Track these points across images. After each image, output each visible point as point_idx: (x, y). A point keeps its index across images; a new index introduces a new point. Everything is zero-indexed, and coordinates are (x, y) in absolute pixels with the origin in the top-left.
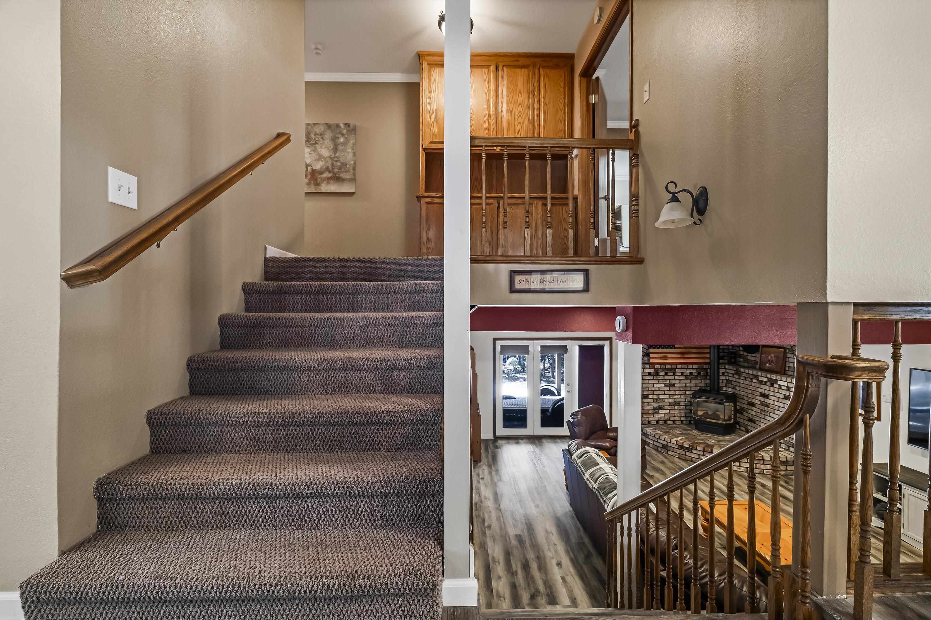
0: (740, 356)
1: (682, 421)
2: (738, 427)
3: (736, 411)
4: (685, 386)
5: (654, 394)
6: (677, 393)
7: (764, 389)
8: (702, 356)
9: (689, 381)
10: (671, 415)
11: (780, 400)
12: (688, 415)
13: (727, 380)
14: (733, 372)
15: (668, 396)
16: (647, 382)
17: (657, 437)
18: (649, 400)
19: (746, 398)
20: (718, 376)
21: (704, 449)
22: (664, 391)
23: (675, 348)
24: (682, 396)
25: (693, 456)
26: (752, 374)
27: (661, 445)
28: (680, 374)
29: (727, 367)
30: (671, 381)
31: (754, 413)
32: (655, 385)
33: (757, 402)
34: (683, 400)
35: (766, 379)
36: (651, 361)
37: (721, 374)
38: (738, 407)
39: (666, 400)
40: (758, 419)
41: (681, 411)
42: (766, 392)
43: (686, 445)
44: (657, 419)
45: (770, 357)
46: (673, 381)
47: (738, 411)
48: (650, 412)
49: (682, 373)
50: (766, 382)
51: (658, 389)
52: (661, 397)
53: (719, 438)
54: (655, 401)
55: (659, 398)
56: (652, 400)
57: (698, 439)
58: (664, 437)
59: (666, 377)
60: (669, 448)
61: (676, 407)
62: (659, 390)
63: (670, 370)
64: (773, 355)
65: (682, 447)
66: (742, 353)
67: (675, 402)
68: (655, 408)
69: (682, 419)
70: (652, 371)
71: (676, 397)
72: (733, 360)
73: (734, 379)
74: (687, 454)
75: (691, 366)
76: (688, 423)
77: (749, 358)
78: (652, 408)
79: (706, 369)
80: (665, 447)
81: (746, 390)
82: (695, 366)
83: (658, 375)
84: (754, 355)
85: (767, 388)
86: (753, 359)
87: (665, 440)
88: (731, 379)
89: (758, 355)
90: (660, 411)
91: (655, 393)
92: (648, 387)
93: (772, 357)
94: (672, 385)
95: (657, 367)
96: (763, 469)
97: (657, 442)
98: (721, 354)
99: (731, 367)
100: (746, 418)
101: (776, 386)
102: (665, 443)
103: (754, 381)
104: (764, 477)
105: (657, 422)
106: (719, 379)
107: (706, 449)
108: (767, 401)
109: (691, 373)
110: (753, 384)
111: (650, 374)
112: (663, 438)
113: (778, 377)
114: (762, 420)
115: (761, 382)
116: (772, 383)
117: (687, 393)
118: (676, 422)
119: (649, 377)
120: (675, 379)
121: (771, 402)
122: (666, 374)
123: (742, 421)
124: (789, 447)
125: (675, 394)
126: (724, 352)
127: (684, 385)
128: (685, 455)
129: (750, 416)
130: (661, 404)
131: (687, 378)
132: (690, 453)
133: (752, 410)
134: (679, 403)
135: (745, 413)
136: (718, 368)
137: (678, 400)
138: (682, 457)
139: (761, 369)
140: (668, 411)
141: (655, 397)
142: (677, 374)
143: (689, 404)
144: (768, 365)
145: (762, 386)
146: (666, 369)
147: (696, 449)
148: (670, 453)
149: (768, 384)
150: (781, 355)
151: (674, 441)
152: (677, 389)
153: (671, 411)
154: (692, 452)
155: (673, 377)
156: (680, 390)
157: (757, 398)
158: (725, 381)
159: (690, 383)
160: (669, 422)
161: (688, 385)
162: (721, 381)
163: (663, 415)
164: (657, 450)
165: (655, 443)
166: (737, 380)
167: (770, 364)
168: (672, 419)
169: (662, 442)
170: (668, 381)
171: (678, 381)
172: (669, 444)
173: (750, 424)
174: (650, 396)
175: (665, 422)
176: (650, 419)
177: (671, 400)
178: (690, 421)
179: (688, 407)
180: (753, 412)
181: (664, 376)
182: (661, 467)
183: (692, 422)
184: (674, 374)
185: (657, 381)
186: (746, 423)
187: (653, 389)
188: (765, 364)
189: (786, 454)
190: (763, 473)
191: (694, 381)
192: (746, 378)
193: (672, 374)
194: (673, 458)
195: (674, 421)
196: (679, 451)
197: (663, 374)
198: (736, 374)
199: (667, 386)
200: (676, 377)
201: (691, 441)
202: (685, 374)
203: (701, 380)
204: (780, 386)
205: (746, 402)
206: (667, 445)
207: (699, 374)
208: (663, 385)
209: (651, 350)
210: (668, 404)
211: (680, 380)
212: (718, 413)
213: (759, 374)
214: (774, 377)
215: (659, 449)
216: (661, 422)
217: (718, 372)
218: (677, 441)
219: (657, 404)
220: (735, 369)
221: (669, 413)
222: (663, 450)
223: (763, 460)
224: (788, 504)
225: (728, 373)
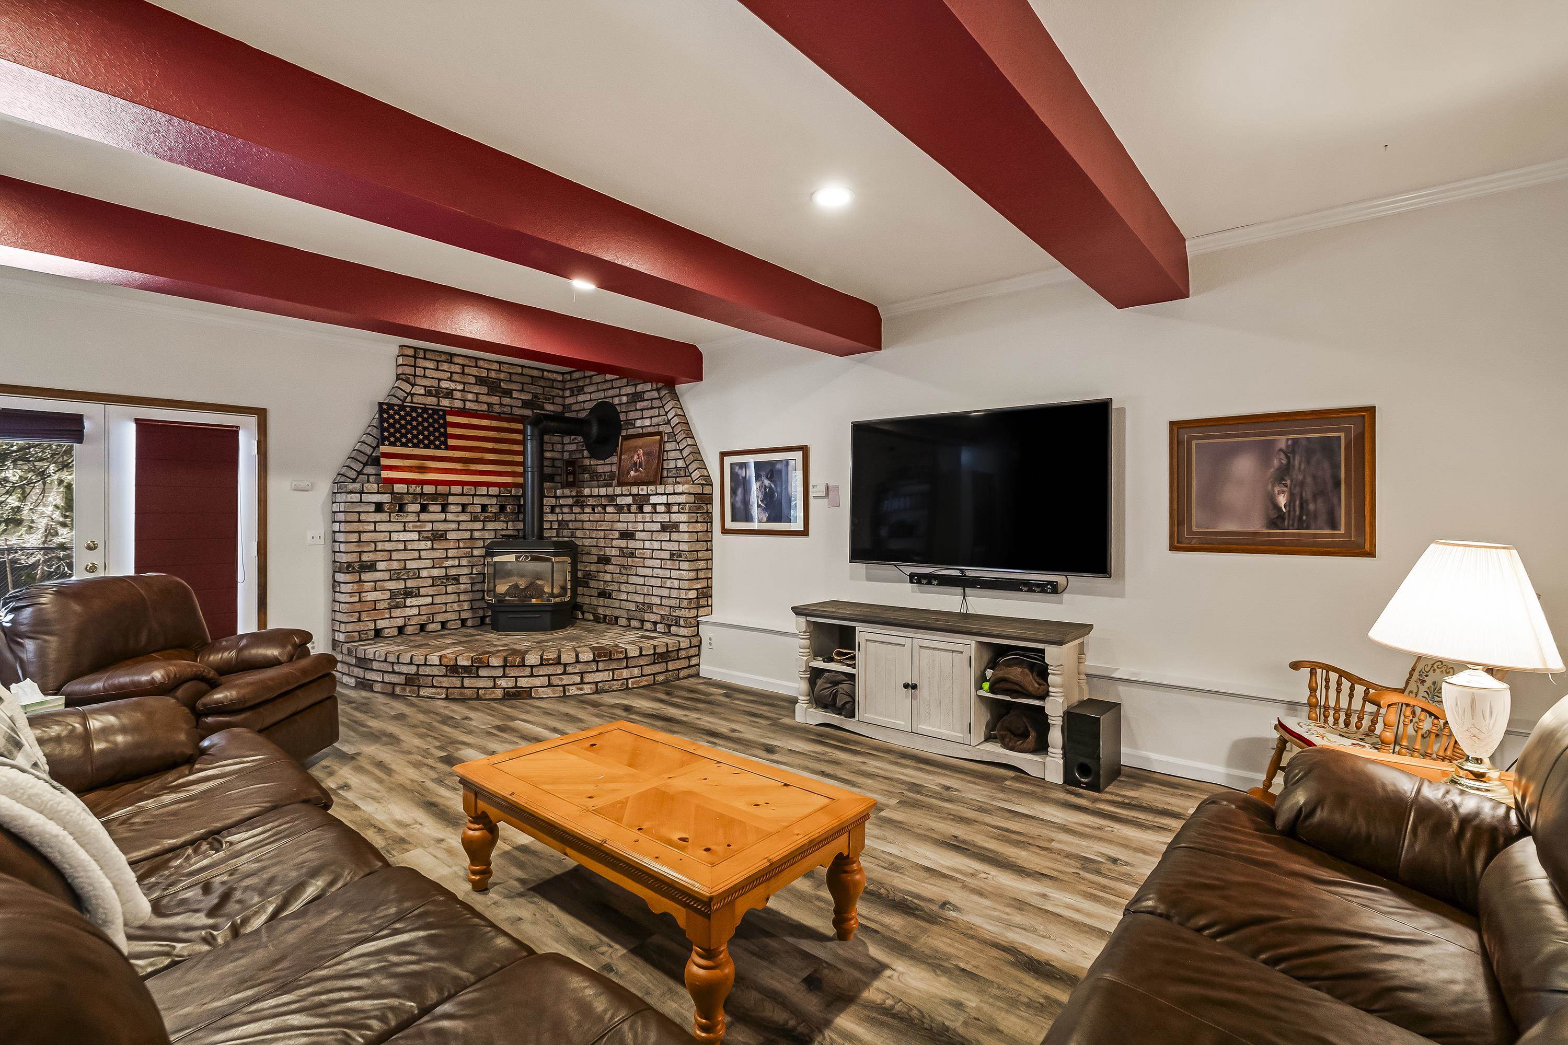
0: (585, 469)
1: (464, 621)
2: (580, 616)
3: (576, 582)
4: (471, 538)
5: (391, 560)
6: (451, 553)
7: (627, 521)
8: (509, 469)
9: (478, 525)
10: (436, 609)
11: (655, 536)
12: (477, 604)
13: (560, 523)
14: (570, 501)
15: (429, 563)
16: (371, 527)
17: (392, 658)
18: (378, 576)
19: (593, 551)
20: (541, 513)
21: (505, 659)
22: (419, 550)
23: (448, 448)
24: (464, 562)
25: (480, 683)
26: (607, 496)
27: (401, 679)
28: (460, 509)
29: (559, 492)
30: (438, 526)
31: (608, 577)
32: (395, 536)
33: (614, 552)
34: (466, 571)
35: (629, 500)
36: (385, 474)
37: (547, 509)
38: (580, 574)
39: (424, 573)
40: (614, 587)
41: (462, 597)
42: (630, 527)
43: (463, 662)
44: (400, 622)
45: (636, 457)
46: (442, 526)
47: (579, 581)
48: (381, 605)
49: (464, 506)
50: (629, 506)
51: (401, 546)
52: (411, 565)
53: (540, 637)
54: (395, 575)
55: (405, 568)
56: (386, 576)
57: (495, 646)
58: (409, 655)
59: (423, 516)
60: (422, 681)
61: (450, 589)
62: (405, 549)
63: (434, 497)
64: (641, 452)
65: (453, 669)
66: (587, 462)
67: (447, 577)
68: (394, 594)
69: (464, 615)
70: (385, 498)
71: (450, 563)
72: (571, 479)
73: (572, 517)
74: (467, 682)
75: (483, 490)
76: (478, 621)
77: (600, 469)
78: (387, 595)
79: (517, 498)
80: (411, 681)
81: (594, 534)
82: (494, 491)
83: (402, 509)
84: (608, 461)
85: (631, 517)
86: (607, 469)
87: (411, 663)
88: (567, 517)
89: (614, 459)
90: (409, 602)
91: (395, 556)
92: (375, 542)
93: (639, 456)
94: (438, 536)
95: (399, 488)
96: (627, 679)
97: (393, 672)
98: (547, 470)
99: (567, 492)
100: (595, 592)
101: (647, 509)
102: (413, 670)
103: (609, 509)
104: (627, 694)
105: (401, 630)
106: (541, 520)
107: (510, 659)
108: (632, 544)
109: (484, 507)
110: (607, 517)
111: (379, 507)
112: (406, 658)
113: (651, 488)
114: (623, 588)
115: (620, 509)
116: (641, 502)
117: (476, 552)
118: (449, 625)
119: (379, 517)
120: (445, 521)
121: (639, 544)
122: (424, 508)
123: (587, 600)
124: (669, 626)
125: (447, 557)
126: (553, 466)
127: (467, 535)
128: (463, 687)
129: (602, 585)
130: (410, 584)
131: (475, 519)
132: (473, 680)
133: (605, 572)
134: (456, 579)
135: (592, 584)
136: (542, 496)
137: (453, 572)
138: (456, 693)
139: (620, 484)
140: (429, 600)
141: (395, 565)
142: (452, 508)
143: (480, 578)
144: (632, 473)
145: (623, 517)
146: (422, 494)
147: (488, 666)
148: (424, 692)
149: (634, 508)
150: (655, 449)
151: (434, 659)
152: (452, 544)
153: (437, 600)
154: (478, 676)
155: (442, 516)
156: (459, 548)
157: (615, 543)
158: (556, 526)
159: (483, 529)
160: (431, 627)
161: (477, 534)
162: (547, 526)
163: (415, 611)
164: (393, 695)
165: (387, 678)
166: (579, 517)
167: (636, 471)
168: (439, 618)
169: (405, 669)
170: (429, 527)
171: (454, 526)
172: (424, 670)
173: (601, 601)
174: (381, 566)
175: (422, 627)
176: (381, 624)
177: (436, 572)
178: (483, 619)
179: (476, 588)
180: (608, 574)
181: (418, 514)
182: (392, 728)
183: (488, 620)
184: (444, 510)
185: (400, 527)
186: (595, 601)
187: (388, 546)
188: (629, 473)
189: (665, 640)
190: (627, 688)
191: (490, 526)
192: (593, 507)
193: (439, 508)
194: (432, 702)
195: (444, 624)
196: (446, 682)
197: (416, 507)
198: (576, 504)
199: (427, 539)
200: (450, 517)
201: (476, 651)
202: (469, 509)
203: (507, 522)
204: (654, 505)
205: (595, 558)
206: (417, 674)
207: (502, 508)
208: (415, 536)
209: (384, 449)
210: (430, 582)
211: (459, 522)
212: (539, 582)
213: (618, 490)
214: (643, 490)
215: (398, 690)
216: (409, 630)
217: (541, 505)
218: (441, 657)
219: (400, 585)
220: (574, 493)
221: (432, 604)
222: (408, 689)
223: (627, 658)
224: (675, 729)
225: (561, 506)
